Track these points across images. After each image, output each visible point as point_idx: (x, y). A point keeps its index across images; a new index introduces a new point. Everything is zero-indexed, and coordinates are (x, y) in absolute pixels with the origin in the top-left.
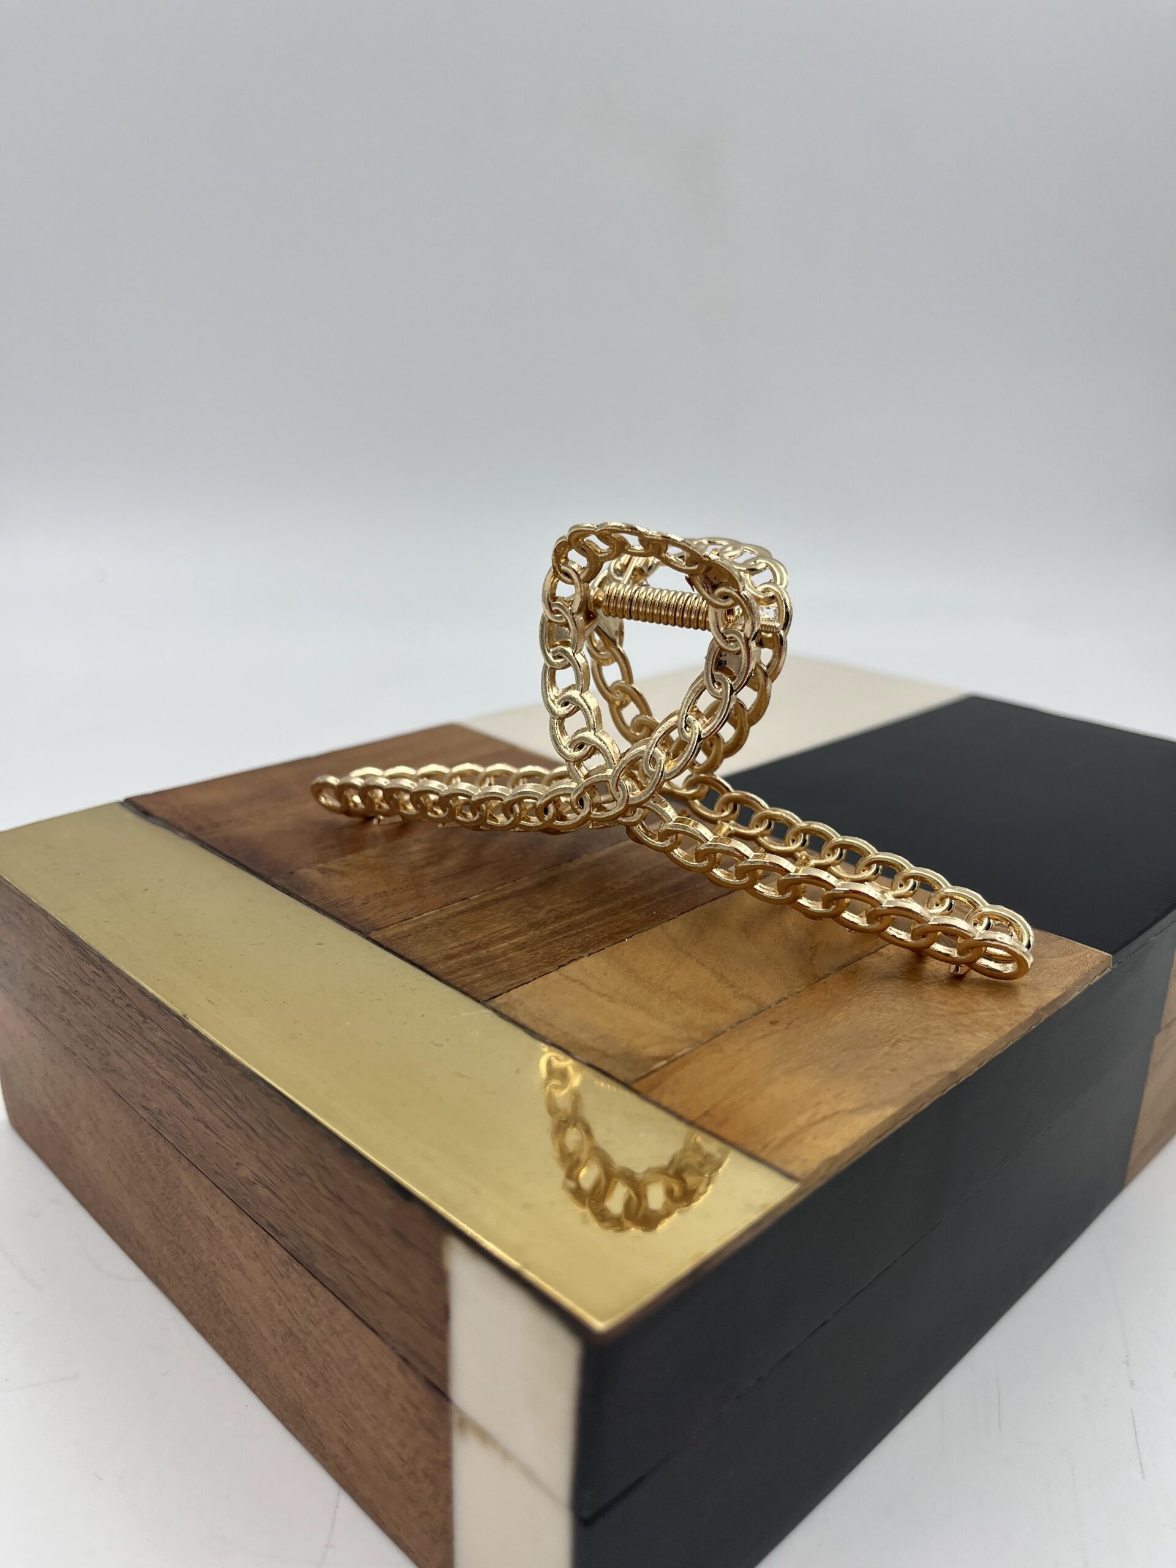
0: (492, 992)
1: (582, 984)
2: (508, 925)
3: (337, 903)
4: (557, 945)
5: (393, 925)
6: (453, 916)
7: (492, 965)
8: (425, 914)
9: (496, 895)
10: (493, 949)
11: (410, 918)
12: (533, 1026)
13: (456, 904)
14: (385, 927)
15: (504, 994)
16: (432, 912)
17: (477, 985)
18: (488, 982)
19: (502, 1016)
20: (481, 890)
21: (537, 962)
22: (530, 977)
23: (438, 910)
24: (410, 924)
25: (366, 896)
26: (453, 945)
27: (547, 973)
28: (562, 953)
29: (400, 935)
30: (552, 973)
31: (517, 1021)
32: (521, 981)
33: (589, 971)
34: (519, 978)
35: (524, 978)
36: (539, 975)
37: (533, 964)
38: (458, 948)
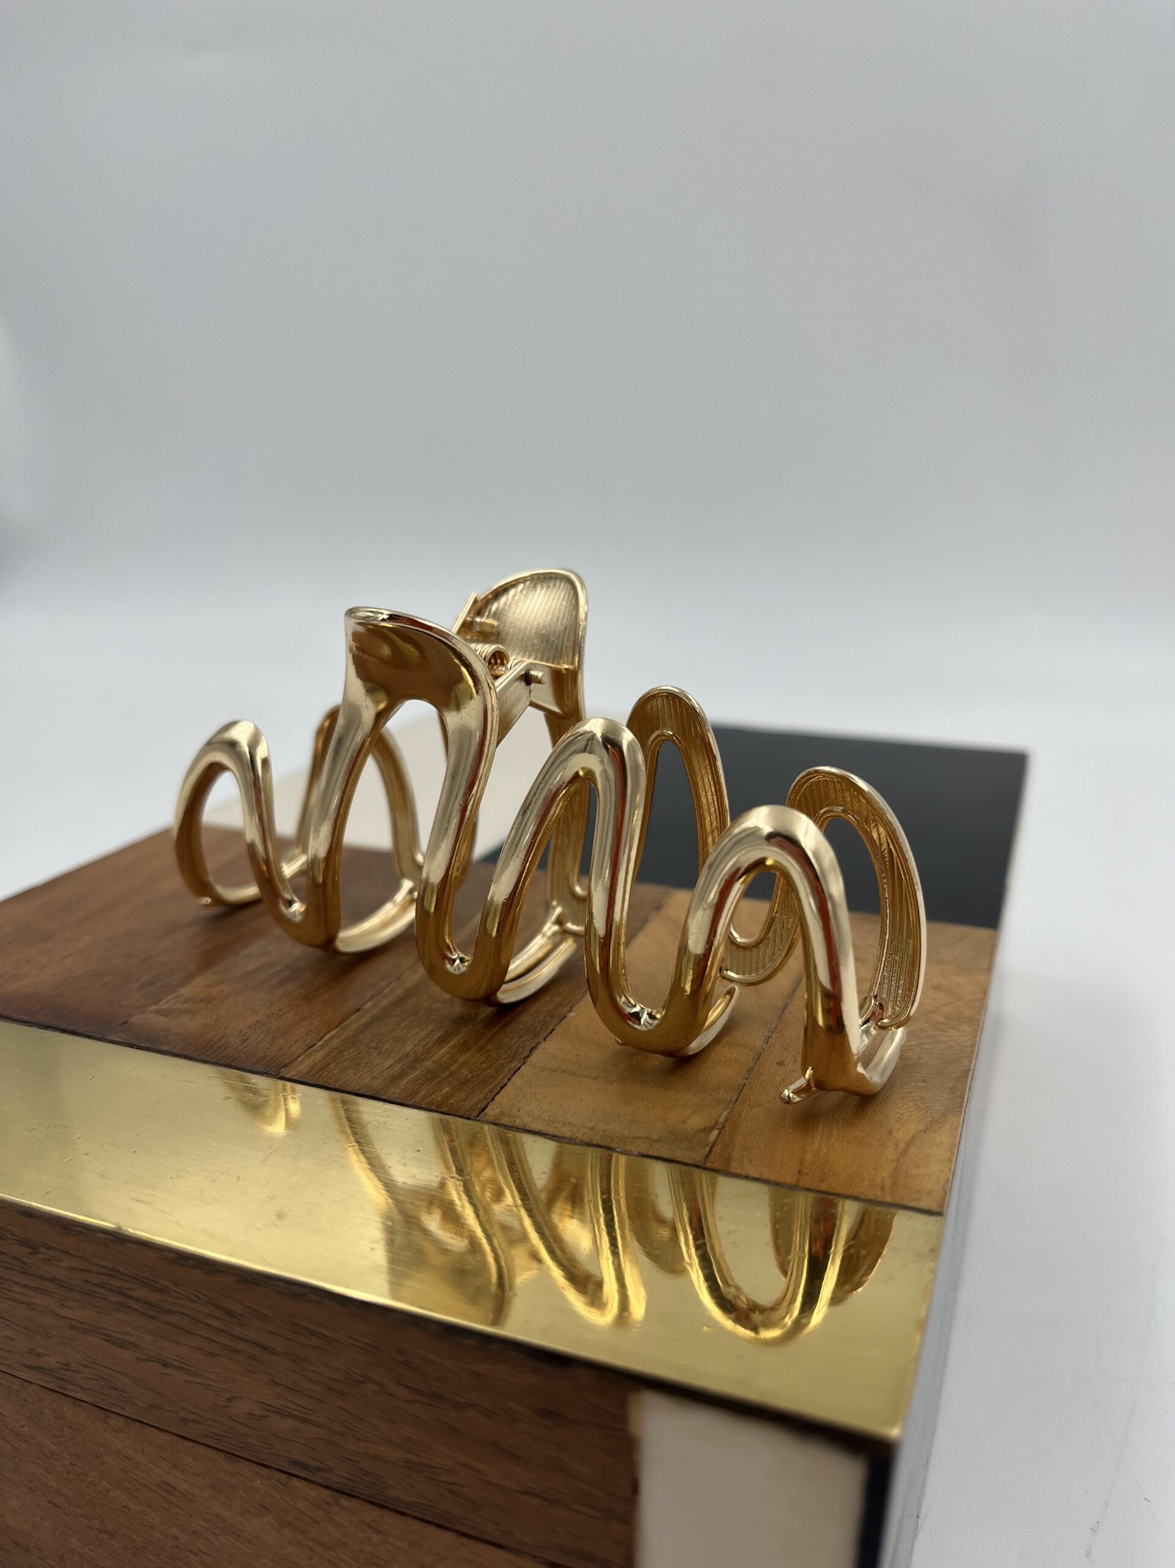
0: (476, 1104)
3: (210, 1047)
4: (503, 1036)
5: (299, 1056)
6: (361, 1031)
7: (450, 1075)
8: (328, 1036)
10: (436, 1057)
11: (314, 1045)
13: (353, 1017)
14: (291, 1062)
15: (491, 1103)
16: (333, 1032)
17: (452, 1101)
18: (463, 1095)
19: (508, 1127)
20: (368, 995)
21: (497, 1060)
22: (504, 1078)
23: (338, 1029)
24: (319, 1051)
25: (241, 1032)
26: (388, 1063)
27: (518, 1070)
28: (515, 1044)
29: (317, 1067)
30: (523, 1068)
31: (530, 1129)
32: (497, 1085)
33: (559, 1056)
34: (492, 1082)
35: (497, 1081)
36: (511, 1074)
37: (494, 1063)
38: (396, 1065)
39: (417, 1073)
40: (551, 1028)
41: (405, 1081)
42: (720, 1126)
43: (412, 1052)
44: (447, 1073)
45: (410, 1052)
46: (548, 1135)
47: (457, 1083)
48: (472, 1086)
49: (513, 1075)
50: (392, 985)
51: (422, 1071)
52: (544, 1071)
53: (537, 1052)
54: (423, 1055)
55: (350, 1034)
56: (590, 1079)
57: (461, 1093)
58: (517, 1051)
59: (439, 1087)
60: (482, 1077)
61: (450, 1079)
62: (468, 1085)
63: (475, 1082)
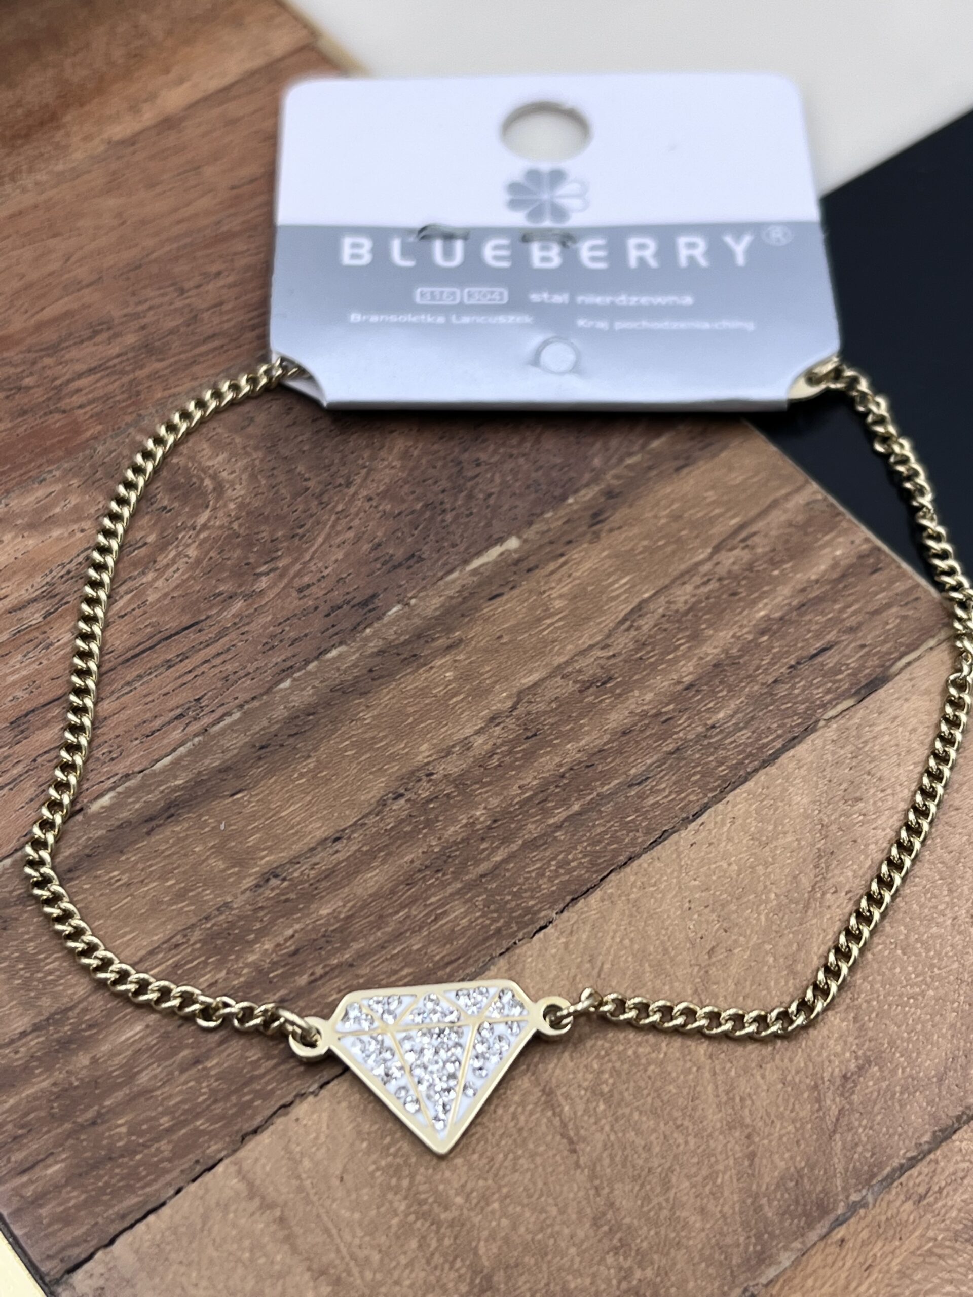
15: (102, 1252)
21: (197, 1116)
22: (169, 1184)
26: (21, 1024)
27: (211, 1168)
30: (220, 1169)
32: (145, 1202)
33: (307, 1163)
34: (143, 1187)
35: (156, 1186)
36: (193, 1176)
37: (184, 1123)
38: (30, 1037)
39: (45, 1084)
43: (77, 1011)
44: (90, 1114)
45: (71, 1009)
47: (88, 1154)
48: (106, 1178)
49: (194, 1180)
50: (182, 750)
51: (55, 1084)
52: (251, 1197)
53: (280, 1122)
54: (90, 1027)
55: (15, 893)
56: (309, 1269)
57: (75, 1194)
58: (252, 1101)
59: (52, 1154)
60: (138, 1157)
61: (83, 1137)
62: (102, 1172)
63: (117, 1171)
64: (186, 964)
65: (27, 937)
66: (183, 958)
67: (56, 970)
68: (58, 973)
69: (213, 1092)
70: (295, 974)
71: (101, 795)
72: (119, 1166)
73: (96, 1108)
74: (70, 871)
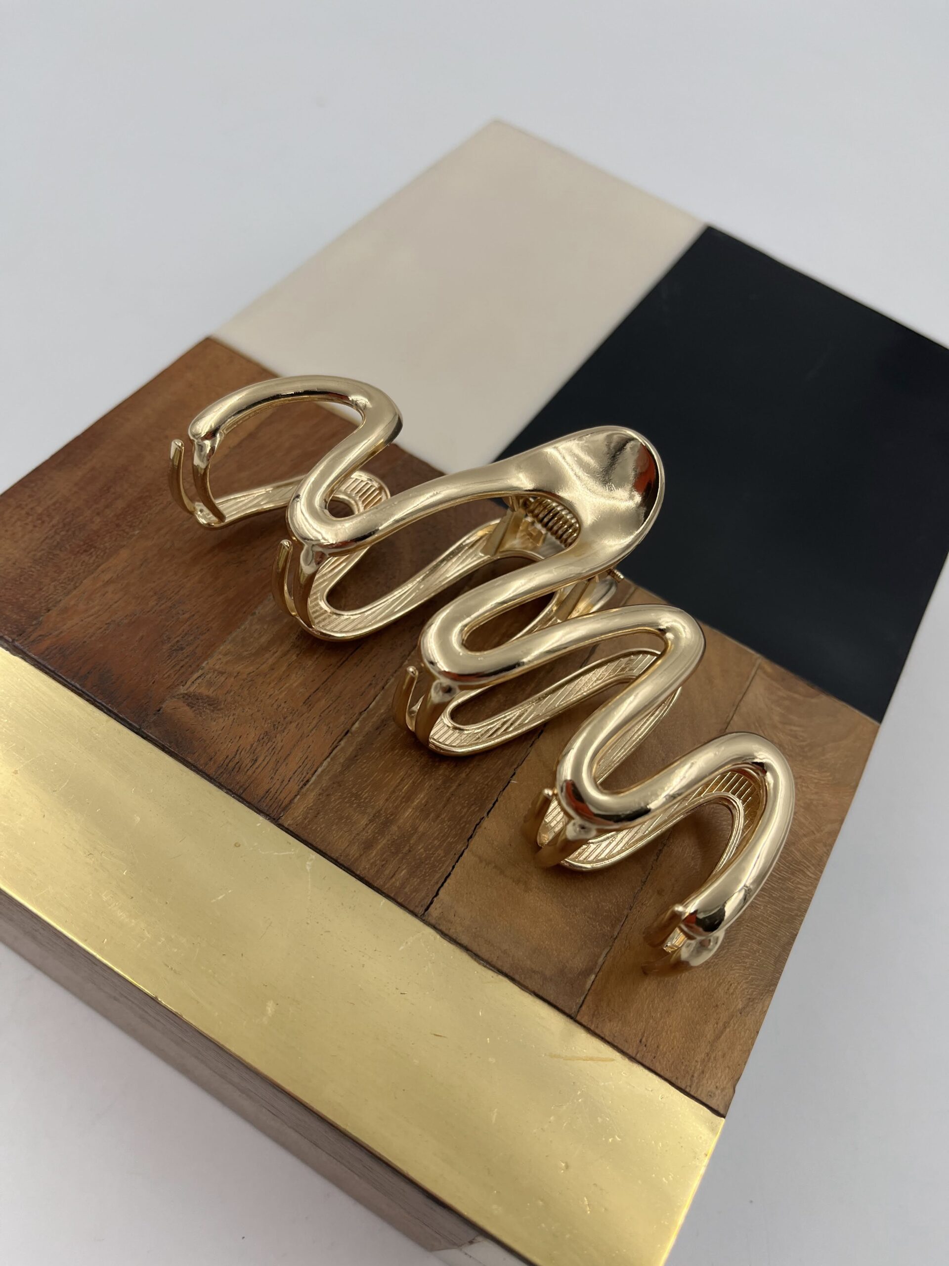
0: (424, 898)
1: (495, 867)
2: (402, 773)
3: (227, 766)
4: (456, 802)
5: (296, 796)
6: (346, 767)
7: (410, 851)
8: (320, 770)
9: (374, 719)
10: (401, 821)
11: (308, 781)
12: (475, 947)
13: (342, 743)
14: (291, 801)
15: (435, 899)
16: (325, 763)
17: (407, 890)
18: (415, 881)
19: (444, 935)
20: (357, 710)
21: (448, 837)
22: (449, 865)
23: (329, 759)
24: (313, 790)
25: (252, 746)
26: (364, 822)
27: (461, 855)
28: (465, 814)
29: (309, 815)
30: (465, 854)
31: (459, 942)
32: (443, 874)
33: (496, 843)
34: (440, 869)
35: (444, 868)
36: (456, 860)
37: (444, 841)
38: (370, 826)
39: (384, 842)
40: (495, 799)
41: (374, 853)
42: (597, 970)
43: (383, 810)
44: (407, 848)
45: (381, 810)
46: (471, 951)
47: (413, 863)
48: (424, 871)
49: (457, 861)
50: (377, 698)
51: (388, 841)
52: (481, 861)
53: (479, 831)
54: (392, 815)
55: (338, 771)
56: (513, 882)
57: (415, 880)
58: (465, 825)
59: (399, 867)
60: (433, 859)
61: (408, 858)
62: (422, 869)
63: (427, 866)
64: (417, 780)
65: (350, 787)
66: (415, 779)
67: (368, 797)
68: (369, 798)
69: (449, 826)
70: (459, 774)
71: (353, 724)
72: (427, 864)
73: (408, 845)
74: (356, 756)
